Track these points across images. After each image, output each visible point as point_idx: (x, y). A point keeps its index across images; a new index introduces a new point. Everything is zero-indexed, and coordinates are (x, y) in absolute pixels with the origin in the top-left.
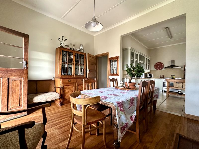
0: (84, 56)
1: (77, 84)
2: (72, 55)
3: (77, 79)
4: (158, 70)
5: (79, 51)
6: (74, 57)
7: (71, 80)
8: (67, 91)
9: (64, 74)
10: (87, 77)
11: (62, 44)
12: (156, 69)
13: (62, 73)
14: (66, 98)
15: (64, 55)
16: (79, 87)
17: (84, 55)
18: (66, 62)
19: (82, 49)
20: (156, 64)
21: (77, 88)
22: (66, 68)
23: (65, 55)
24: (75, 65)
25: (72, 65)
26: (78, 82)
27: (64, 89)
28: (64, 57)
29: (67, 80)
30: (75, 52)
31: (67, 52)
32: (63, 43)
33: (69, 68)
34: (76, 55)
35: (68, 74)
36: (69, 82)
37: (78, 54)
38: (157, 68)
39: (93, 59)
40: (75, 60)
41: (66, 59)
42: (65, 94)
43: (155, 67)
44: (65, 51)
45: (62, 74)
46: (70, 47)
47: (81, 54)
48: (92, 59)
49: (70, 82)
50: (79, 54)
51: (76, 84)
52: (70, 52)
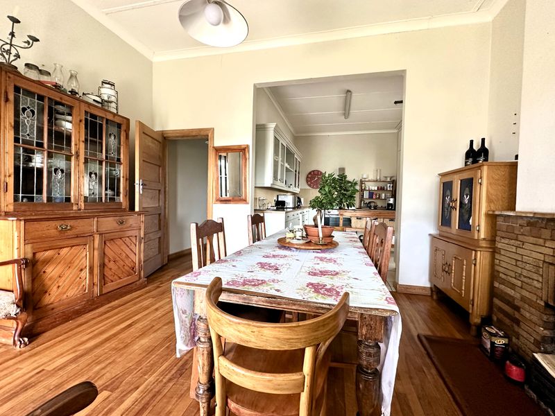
0: (123, 128)
1: (101, 239)
2: (69, 118)
3: (98, 217)
4: (313, 188)
5: (100, 105)
6: (77, 126)
7: (70, 223)
8: (51, 271)
9: (31, 199)
10: (137, 209)
11: (12, 58)
12: (310, 186)
13: (16, 191)
14: (47, 305)
15: (24, 110)
16: (107, 251)
17: (119, 126)
18: (40, 145)
19: (113, 99)
20: (310, 173)
21: (100, 254)
22: (40, 171)
23: (33, 112)
24: (82, 160)
25: (68, 158)
26: (103, 229)
27: (39, 266)
28: (28, 120)
29: (53, 224)
30: (84, 108)
31: (41, 98)
32: (13, 52)
33: (56, 170)
34: (86, 120)
35: (49, 199)
36: (63, 231)
37: (93, 116)
38: (311, 183)
39: (152, 142)
40: (83, 138)
41: (40, 131)
42: (44, 285)
43: (307, 181)
44: (29, 93)
45: (16, 199)
46: (56, 78)
47: (110, 117)
48: (149, 142)
49: (69, 233)
50: (103, 118)
51: (97, 238)
52: (57, 103)
